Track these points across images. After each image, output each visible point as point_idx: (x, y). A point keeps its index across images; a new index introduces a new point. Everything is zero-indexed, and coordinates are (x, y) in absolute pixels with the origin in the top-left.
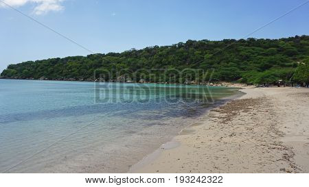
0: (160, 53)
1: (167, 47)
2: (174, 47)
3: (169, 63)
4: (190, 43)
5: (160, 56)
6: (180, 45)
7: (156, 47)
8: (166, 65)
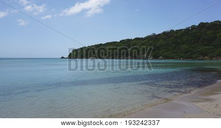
0: (175, 35)
1: (181, 30)
2: (187, 30)
3: (184, 43)
4: (202, 25)
5: (176, 37)
6: (193, 27)
7: (172, 31)
8: (181, 44)
